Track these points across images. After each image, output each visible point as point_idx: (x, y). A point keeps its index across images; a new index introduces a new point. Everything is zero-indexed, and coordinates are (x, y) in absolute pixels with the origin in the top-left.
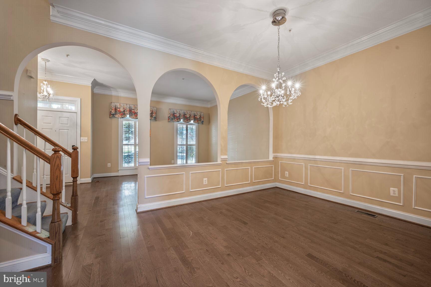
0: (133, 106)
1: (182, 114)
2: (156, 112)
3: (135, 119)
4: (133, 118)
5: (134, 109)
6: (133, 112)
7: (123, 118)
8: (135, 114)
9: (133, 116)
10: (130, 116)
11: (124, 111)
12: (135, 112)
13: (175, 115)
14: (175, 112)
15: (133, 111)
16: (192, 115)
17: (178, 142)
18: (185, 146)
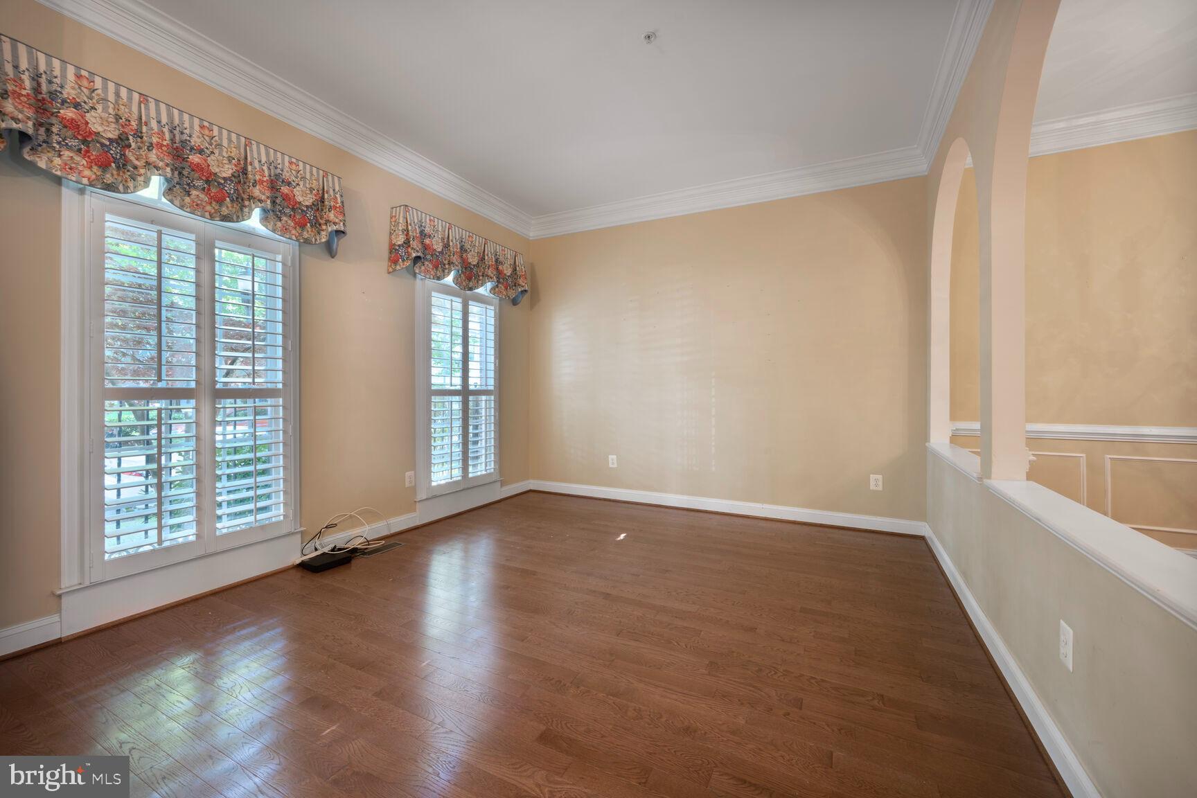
0: (197, 128)
1: (454, 246)
2: (342, 202)
3: (212, 217)
4: (195, 208)
5: (201, 151)
6: (196, 168)
7: (109, 187)
8: (207, 181)
9: (194, 192)
10: (169, 192)
11: (122, 141)
12: (215, 169)
13: (427, 241)
14: (427, 230)
15: (195, 158)
16: (490, 260)
17: (434, 380)
18: (458, 398)
